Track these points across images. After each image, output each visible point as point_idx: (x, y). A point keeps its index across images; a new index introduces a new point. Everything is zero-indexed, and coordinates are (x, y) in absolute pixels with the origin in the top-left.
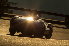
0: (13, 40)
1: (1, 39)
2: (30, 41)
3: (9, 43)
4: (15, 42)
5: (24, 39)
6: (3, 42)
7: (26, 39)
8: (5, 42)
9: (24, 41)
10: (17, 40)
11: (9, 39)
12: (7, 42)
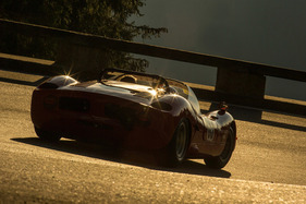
0: (147, 187)
1: (95, 180)
2: (217, 192)
3: (129, 197)
4: (155, 195)
5: (193, 185)
6: (102, 195)
7: (201, 184)
8: (112, 193)
9: (190, 192)
10: (163, 187)
11: (130, 183)
12: (118, 195)
